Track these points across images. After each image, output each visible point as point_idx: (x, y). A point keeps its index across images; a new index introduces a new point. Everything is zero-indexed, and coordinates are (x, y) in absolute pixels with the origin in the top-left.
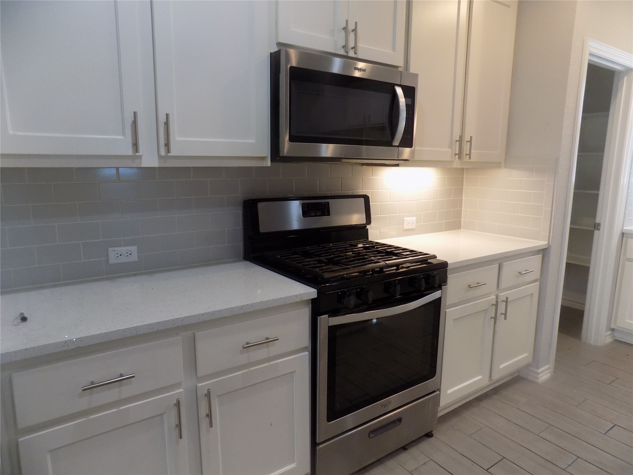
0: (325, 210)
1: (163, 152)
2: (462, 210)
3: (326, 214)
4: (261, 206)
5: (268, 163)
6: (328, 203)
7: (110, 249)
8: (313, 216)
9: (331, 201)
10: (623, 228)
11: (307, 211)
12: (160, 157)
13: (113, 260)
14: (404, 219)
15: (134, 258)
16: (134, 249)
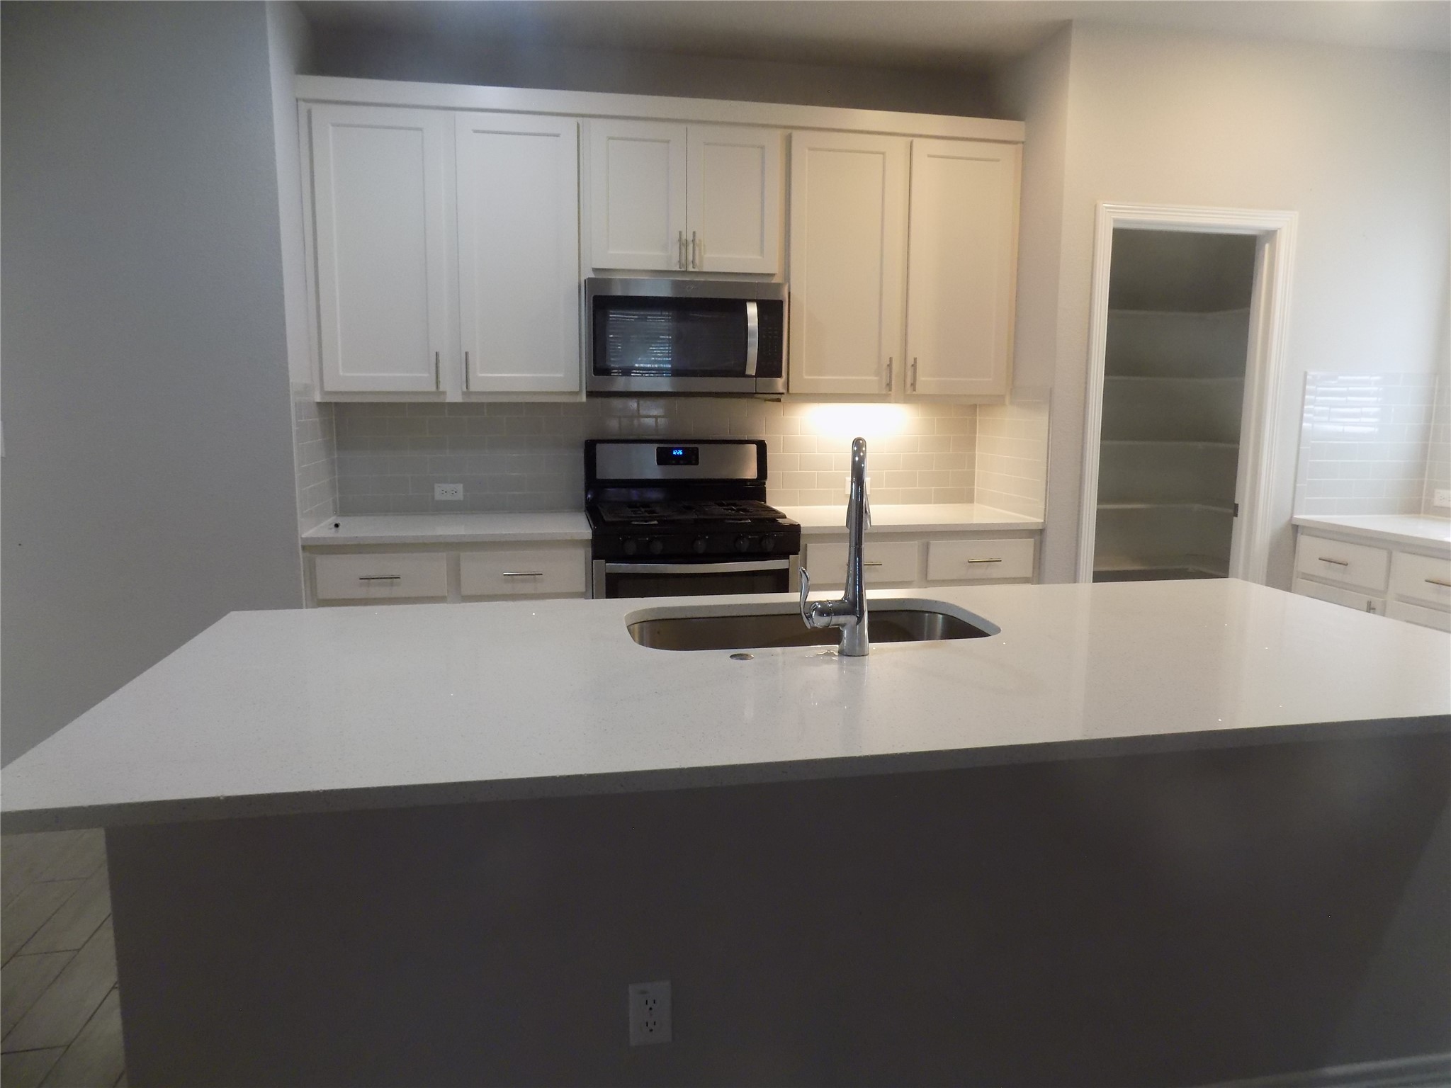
0: (691, 457)
1: (465, 389)
2: (974, 472)
3: (694, 462)
4: (599, 447)
5: (584, 398)
6: (697, 449)
7: (436, 486)
8: (673, 464)
9: (700, 447)
10: (1292, 517)
11: (664, 458)
12: (464, 393)
13: (438, 496)
14: (845, 480)
15: (460, 496)
16: (460, 487)
